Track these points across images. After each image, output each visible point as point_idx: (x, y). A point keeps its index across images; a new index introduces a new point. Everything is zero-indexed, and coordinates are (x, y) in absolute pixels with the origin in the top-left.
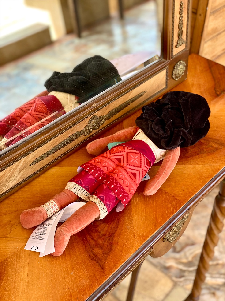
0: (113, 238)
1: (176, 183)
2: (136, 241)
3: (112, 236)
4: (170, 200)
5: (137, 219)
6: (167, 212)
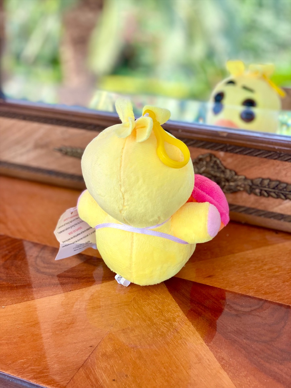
1: (138, 360)
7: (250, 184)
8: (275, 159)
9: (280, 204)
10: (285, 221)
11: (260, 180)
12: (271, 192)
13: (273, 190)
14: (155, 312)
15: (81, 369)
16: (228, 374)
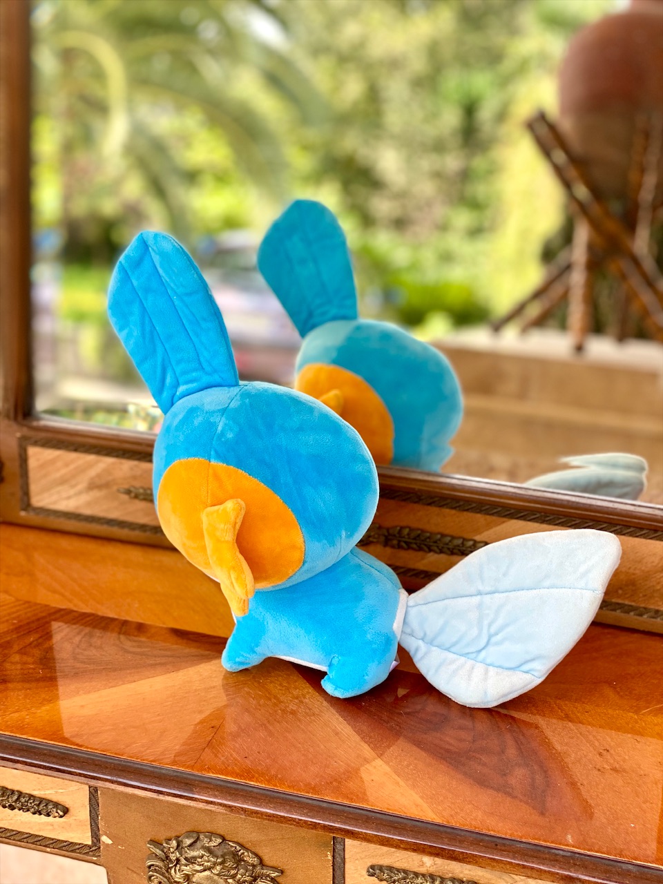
1: (268, 738)
7: (386, 534)
8: (415, 502)
9: (423, 559)
11: (398, 528)
12: (411, 543)
13: (414, 541)
14: (280, 690)
16: (369, 745)
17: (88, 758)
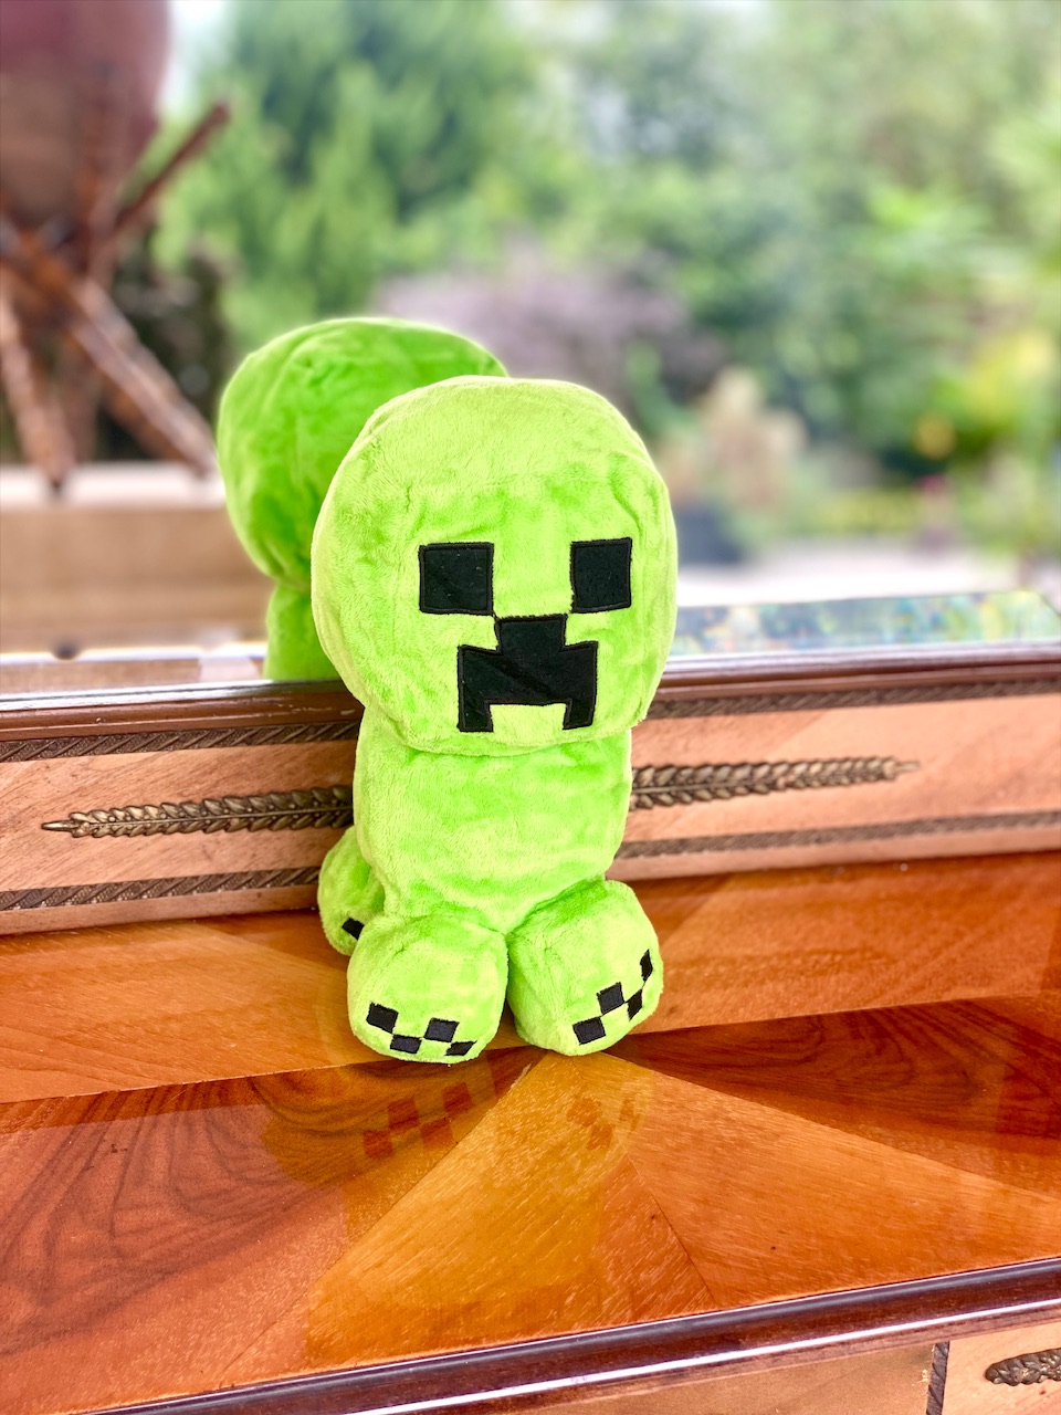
0: (149, 1286)
1: (762, 1201)
2: (253, 1350)
3: (160, 1275)
4: (651, 1255)
5: (373, 1260)
6: (570, 1299)
10: (690, 852)
14: (672, 1112)
15: (694, 1260)
17: (502, 1360)
